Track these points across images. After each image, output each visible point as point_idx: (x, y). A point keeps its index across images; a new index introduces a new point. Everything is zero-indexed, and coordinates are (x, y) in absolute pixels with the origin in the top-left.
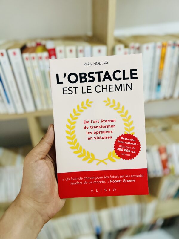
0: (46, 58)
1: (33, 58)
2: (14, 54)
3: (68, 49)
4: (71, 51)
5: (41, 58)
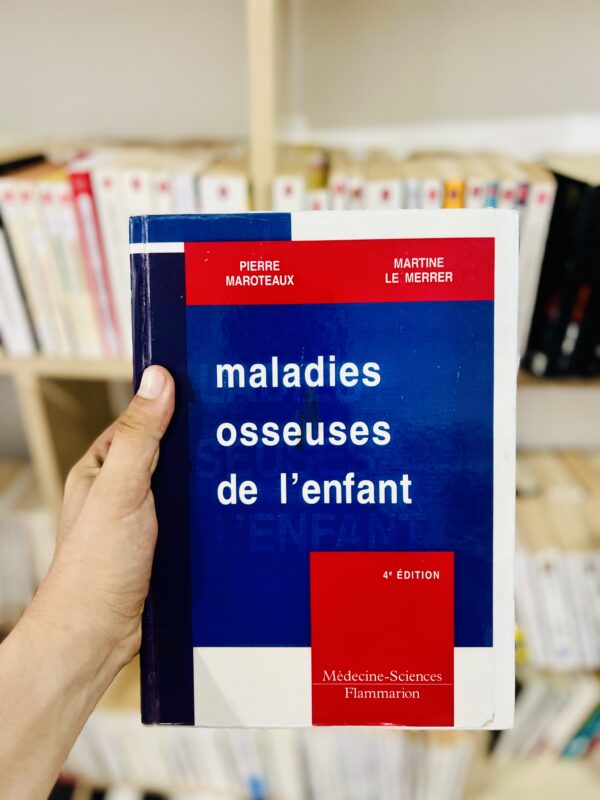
0: (64, 199)
1: (26, 197)
3: (126, 177)
4: (136, 184)
5: (46, 198)
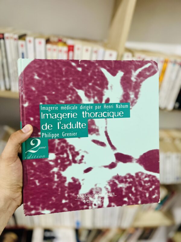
0: (65, 52)
1: (55, 50)
2: (40, 43)
3: (85, 48)
4: (87, 50)
5: (61, 51)
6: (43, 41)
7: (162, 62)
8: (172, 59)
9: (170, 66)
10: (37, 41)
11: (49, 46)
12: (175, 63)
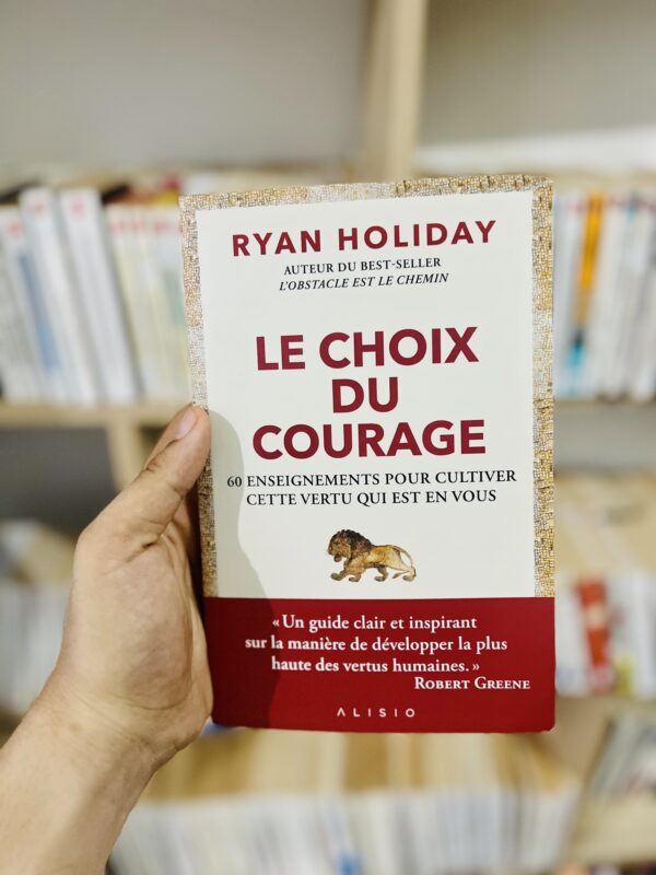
5: (160, 227)
6: (90, 199)
7: (579, 209)
8: (621, 191)
9: (615, 224)
10: (67, 200)
11: (117, 213)
12: (634, 204)
